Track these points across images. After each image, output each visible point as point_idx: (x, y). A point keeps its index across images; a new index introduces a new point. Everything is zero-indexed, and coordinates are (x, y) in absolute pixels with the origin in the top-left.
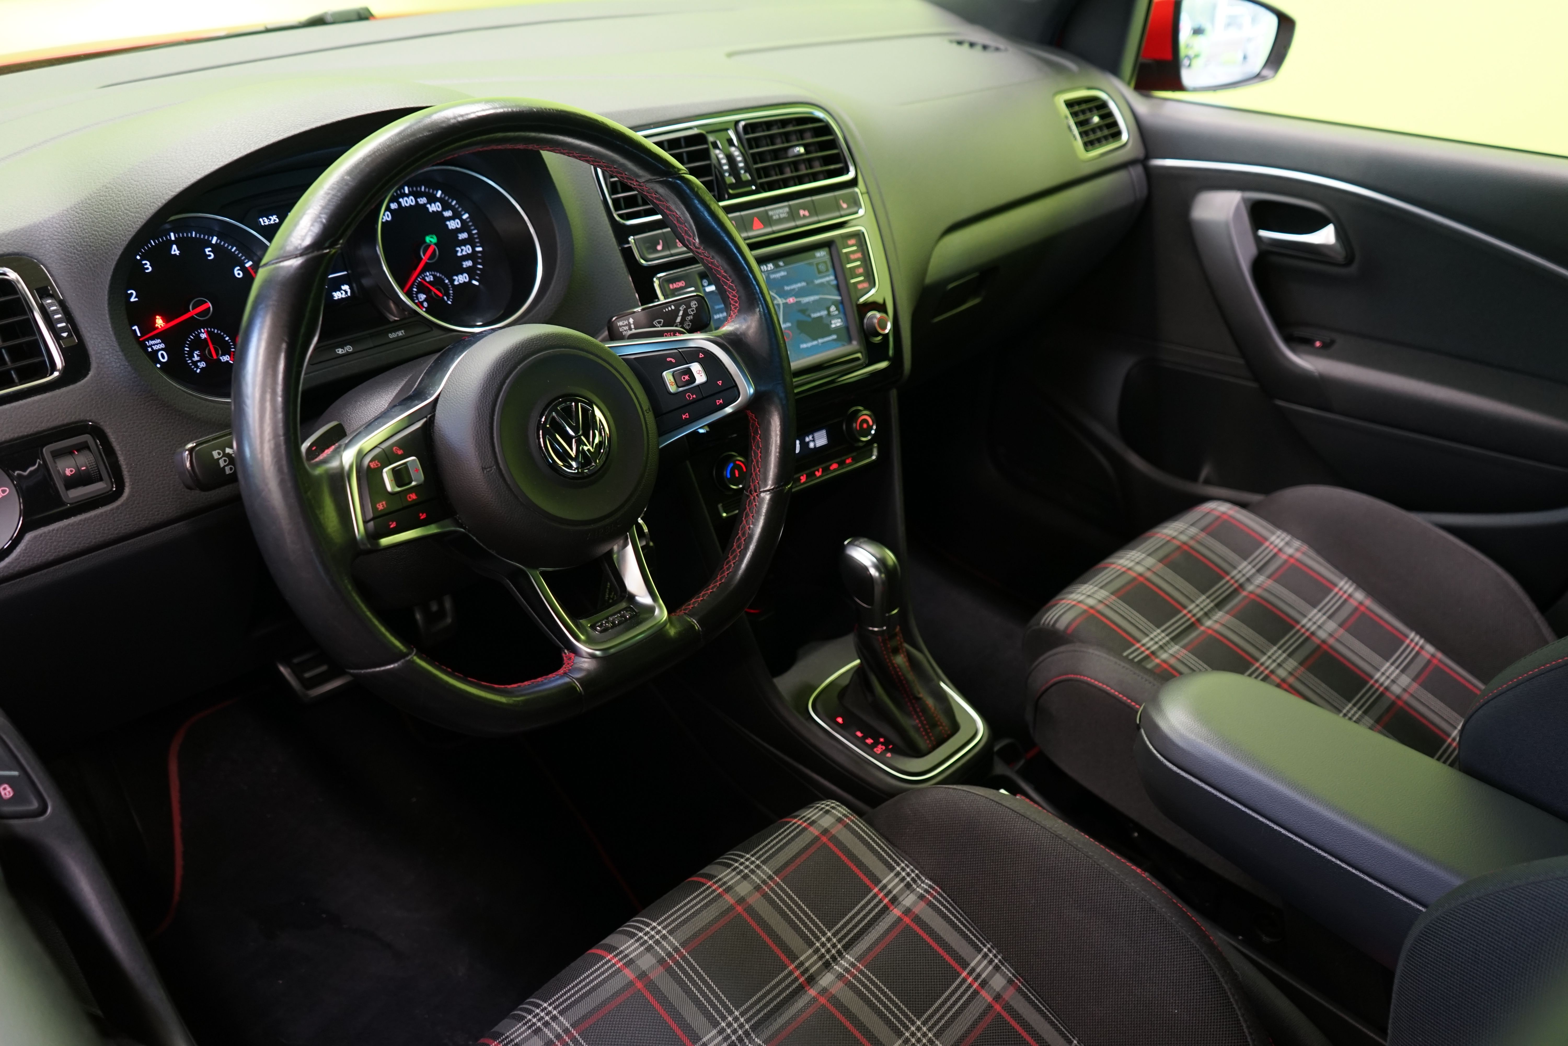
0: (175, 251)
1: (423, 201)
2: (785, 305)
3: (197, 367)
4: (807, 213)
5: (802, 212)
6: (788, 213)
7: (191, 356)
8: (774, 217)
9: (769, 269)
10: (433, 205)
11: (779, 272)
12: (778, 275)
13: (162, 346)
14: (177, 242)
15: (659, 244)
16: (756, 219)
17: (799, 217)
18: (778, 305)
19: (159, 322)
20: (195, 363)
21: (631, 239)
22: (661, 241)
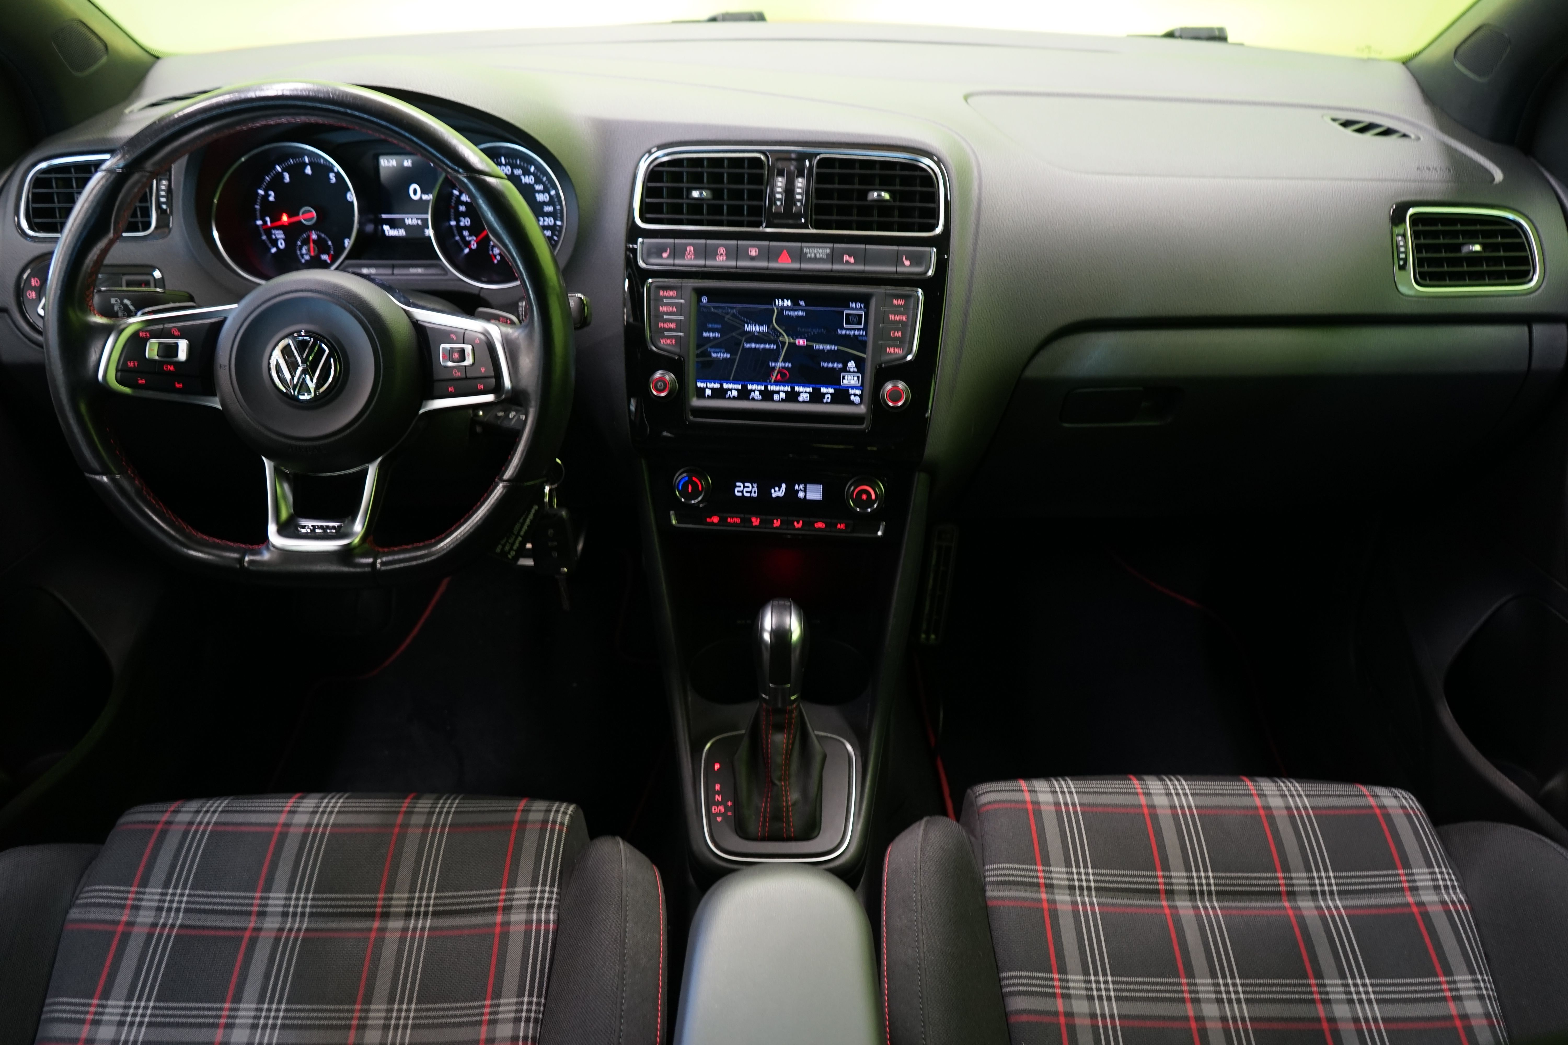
0: (308, 170)
1: (518, 172)
2: (792, 345)
3: (303, 257)
4: (852, 260)
5: (846, 258)
6: (827, 255)
7: (301, 249)
8: (808, 255)
9: (785, 305)
10: (527, 177)
11: (797, 310)
12: (794, 314)
13: (283, 236)
14: (311, 164)
15: (666, 251)
16: (785, 251)
17: (841, 261)
18: (784, 343)
19: (285, 218)
20: (302, 255)
21: (640, 240)
22: (669, 250)
